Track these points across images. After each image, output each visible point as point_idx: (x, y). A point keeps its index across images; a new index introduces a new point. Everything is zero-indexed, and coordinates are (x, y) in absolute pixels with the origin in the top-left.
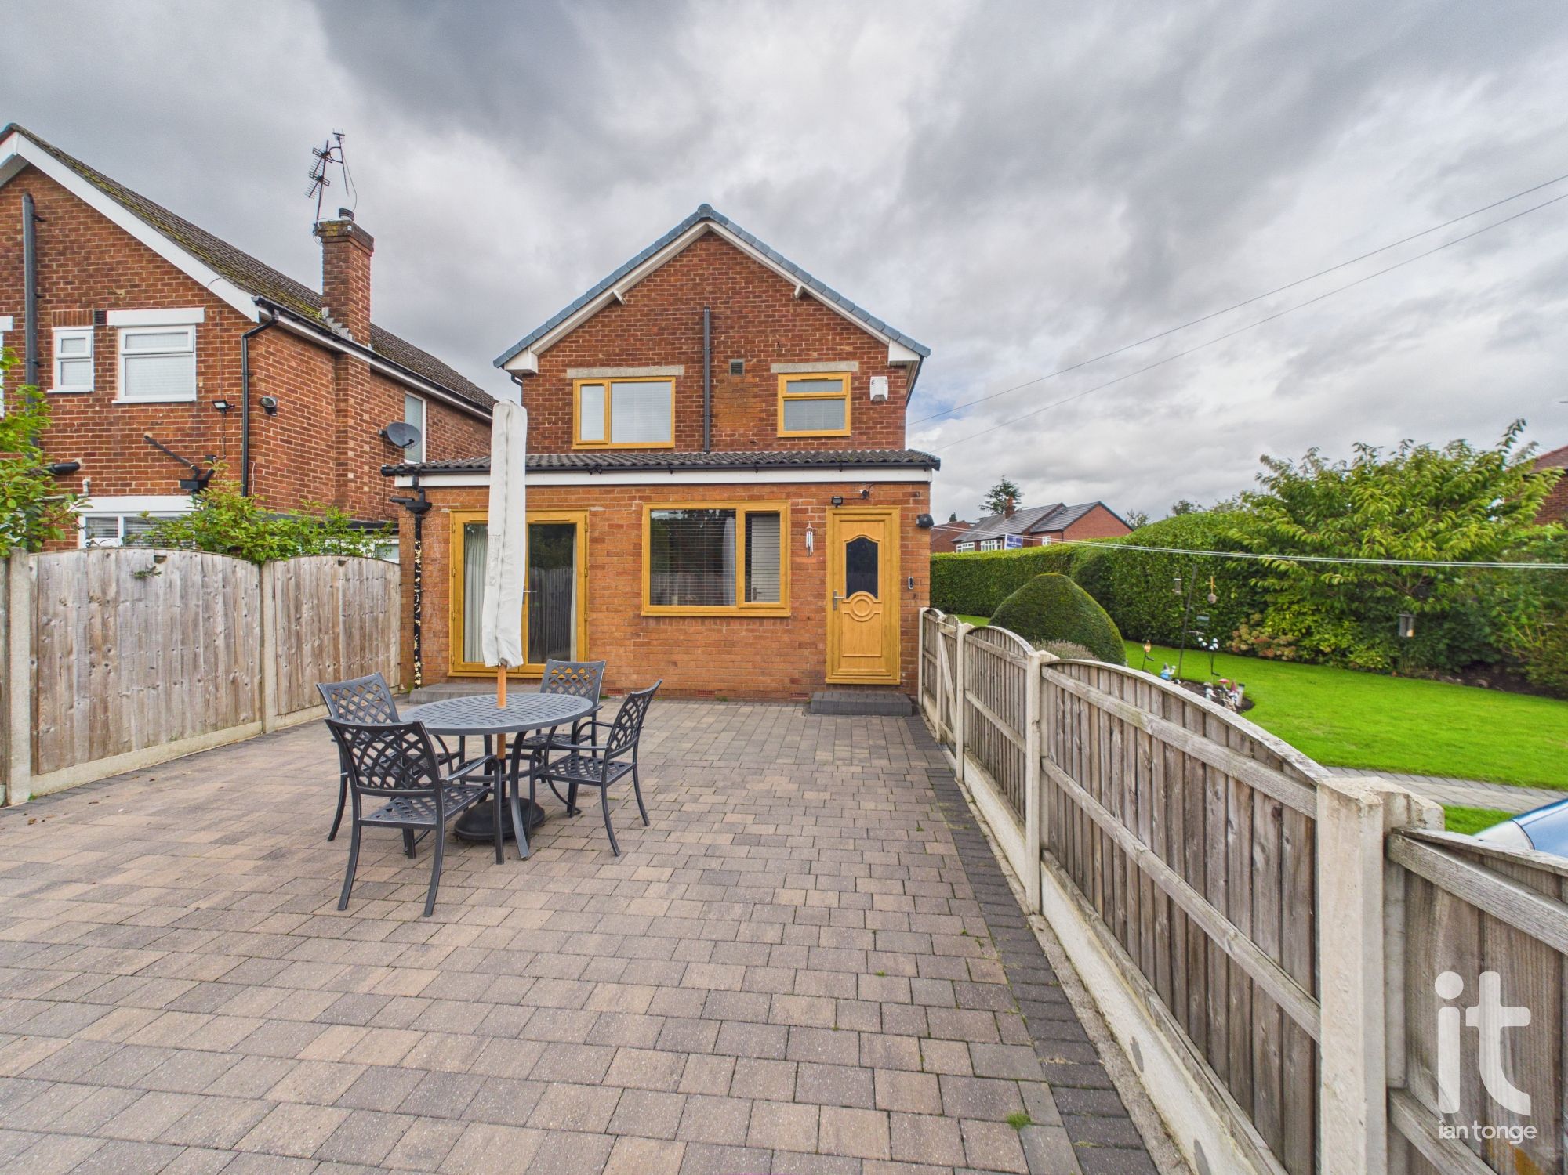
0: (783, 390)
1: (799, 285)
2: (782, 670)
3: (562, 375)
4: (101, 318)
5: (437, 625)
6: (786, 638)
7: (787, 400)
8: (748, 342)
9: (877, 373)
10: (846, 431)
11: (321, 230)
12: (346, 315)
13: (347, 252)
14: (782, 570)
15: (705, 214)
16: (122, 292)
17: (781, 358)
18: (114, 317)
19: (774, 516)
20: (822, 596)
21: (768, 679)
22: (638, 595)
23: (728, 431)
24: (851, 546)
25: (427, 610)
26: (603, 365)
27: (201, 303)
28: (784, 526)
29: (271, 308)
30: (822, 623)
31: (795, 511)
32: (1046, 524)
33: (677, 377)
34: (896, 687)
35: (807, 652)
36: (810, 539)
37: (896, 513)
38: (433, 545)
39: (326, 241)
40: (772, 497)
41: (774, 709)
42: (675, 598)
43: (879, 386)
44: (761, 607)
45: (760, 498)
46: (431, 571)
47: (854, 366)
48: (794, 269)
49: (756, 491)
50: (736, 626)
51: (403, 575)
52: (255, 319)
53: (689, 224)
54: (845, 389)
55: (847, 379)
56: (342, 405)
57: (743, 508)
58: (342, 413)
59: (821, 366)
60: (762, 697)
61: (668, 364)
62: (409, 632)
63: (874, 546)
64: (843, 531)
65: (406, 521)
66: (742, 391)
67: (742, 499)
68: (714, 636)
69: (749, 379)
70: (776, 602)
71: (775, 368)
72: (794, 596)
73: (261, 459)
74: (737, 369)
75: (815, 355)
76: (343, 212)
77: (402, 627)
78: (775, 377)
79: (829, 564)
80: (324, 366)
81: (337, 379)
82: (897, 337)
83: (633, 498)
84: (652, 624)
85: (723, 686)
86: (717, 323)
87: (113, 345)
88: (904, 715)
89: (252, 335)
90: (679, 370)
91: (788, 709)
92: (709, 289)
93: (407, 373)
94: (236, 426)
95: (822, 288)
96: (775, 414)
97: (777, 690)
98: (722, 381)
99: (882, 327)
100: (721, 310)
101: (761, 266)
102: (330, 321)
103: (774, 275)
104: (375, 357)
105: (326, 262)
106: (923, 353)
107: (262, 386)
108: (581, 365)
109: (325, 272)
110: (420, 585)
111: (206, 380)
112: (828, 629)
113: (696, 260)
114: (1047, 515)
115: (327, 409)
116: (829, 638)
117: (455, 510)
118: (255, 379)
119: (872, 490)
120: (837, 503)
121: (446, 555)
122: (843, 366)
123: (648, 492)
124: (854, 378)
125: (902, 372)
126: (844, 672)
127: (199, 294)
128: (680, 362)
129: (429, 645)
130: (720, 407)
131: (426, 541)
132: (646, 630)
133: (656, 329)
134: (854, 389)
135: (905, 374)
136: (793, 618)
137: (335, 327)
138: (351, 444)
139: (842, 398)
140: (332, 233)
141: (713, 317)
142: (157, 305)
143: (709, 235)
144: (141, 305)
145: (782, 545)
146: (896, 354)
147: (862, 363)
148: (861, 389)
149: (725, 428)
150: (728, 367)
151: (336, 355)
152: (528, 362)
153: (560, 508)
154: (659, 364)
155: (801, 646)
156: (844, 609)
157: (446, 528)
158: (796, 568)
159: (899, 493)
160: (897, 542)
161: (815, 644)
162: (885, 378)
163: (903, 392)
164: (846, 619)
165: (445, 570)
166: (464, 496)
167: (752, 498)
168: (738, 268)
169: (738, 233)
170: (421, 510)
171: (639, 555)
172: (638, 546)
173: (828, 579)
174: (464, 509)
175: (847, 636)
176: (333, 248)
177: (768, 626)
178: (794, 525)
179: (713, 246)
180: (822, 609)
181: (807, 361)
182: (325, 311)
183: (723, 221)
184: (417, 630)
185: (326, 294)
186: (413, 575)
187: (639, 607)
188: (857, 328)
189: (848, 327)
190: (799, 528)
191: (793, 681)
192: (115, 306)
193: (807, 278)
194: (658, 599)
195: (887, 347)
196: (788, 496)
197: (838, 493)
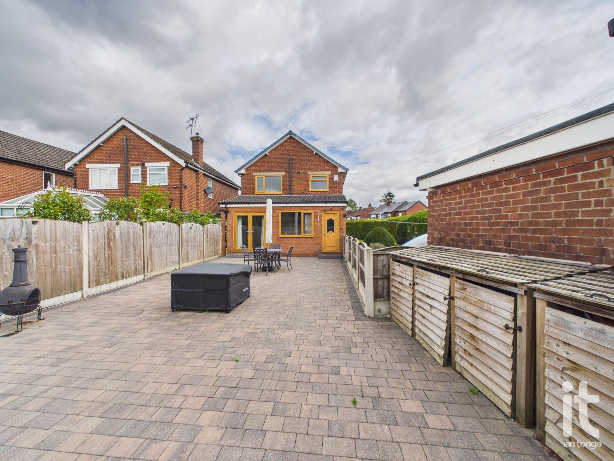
0: (311, 179)
1: (315, 152)
2: (312, 249)
3: (252, 175)
4: (143, 165)
5: (230, 239)
6: (313, 242)
7: (312, 181)
8: (301, 166)
9: (335, 175)
10: (328, 190)
11: (192, 139)
12: (198, 161)
13: (199, 145)
14: (312, 226)
15: (290, 133)
16: (148, 158)
17: (310, 170)
18: (146, 164)
19: (310, 214)
20: (321, 232)
21: (309, 252)
22: (278, 232)
23: (296, 189)
24: (328, 221)
25: (228, 236)
26: (263, 172)
27: (169, 161)
28: (313, 216)
29: (187, 163)
30: (321, 239)
31: (315, 213)
32: (401, 208)
33: (283, 175)
34: (338, 253)
35: (318, 245)
36: (318, 219)
37: (338, 213)
38: (229, 221)
39: (193, 142)
40: (310, 210)
41: (310, 258)
42: (286, 233)
43: (336, 178)
44: (307, 235)
45: (307, 210)
46: (229, 227)
47: (329, 172)
48: (314, 148)
49: (306, 208)
50: (301, 239)
51: (222, 228)
52: (184, 166)
53: (286, 135)
54: (327, 179)
55: (328, 176)
56: (198, 184)
57: (303, 212)
58: (197, 186)
59: (321, 173)
60: (307, 256)
61: (280, 171)
62: (224, 242)
63: (333, 221)
64: (326, 217)
65: (223, 215)
66: (300, 179)
67: (303, 210)
68: (296, 242)
69: (302, 176)
70: (311, 234)
71: (309, 173)
72: (315, 232)
73: (184, 199)
74: (299, 173)
75: (319, 169)
76: (197, 134)
77: (222, 240)
78: (309, 175)
79: (323, 225)
80: (194, 174)
81: (196, 177)
82: (341, 166)
83: (277, 210)
84: (282, 239)
85: (298, 253)
86: (293, 161)
87: (146, 171)
88: (340, 258)
89: (182, 169)
90: (283, 173)
91: (314, 258)
92: (291, 152)
93: (210, 174)
94: (178, 191)
95: (321, 153)
96: (309, 185)
97: (311, 254)
98: (295, 176)
99: (337, 163)
100: (294, 157)
101: (305, 146)
102: (194, 162)
103: (308, 148)
104: (204, 171)
105: (193, 147)
106: (347, 170)
107: (184, 182)
108: (257, 172)
109: (193, 150)
110: (227, 230)
111: (170, 180)
112: (323, 240)
113: (288, 144)
114: (401, 205)
115: (194, 185)
116: (323, 242)
117: (235, 212)
118: (182, 180)
119: (333, 208)
120: (325, 211)
121: (233, 223)
122: (327, 172)
123: (281, 208)
124: (329, 176)
125: (342, 174)
126: (326, 250)
127: (169, 159)
128: (283, 171)
129: (229, 244)
130: (294, 183)
131: (228, 220)
132: (280, 241)
133: (277, 162)
134: (329, 178)
135: (343, 175)
136: (315, 238)
137: (196, 164)
138: (200, 194)
139: (326, 181)
140: (195, 139)
141: (292, 159)
142: (158, 161)
143: (291, 137)
144: (153, 162)
145: (312, 220)
146: (340, 170)
147: (331, 172)
148: (331, 179)
149: (295, 189)
150: (296, 172)
151: (196, 171)
152: (243, 171)
153: (260, 212)
154: (278, 172)
155: (317, 244)
156: (327, 235)
157: (232, 217)
158: (315, 226)
159: (339, 209)
160: (338, 220)
161: (320, 244)
162: (337, 176)
163: (342, 179)
164: (327, 238)
165: (232, 227)
166: (237, 209)
167: (305, 210)
168: (299, 146)
169: (299, 138)
170: (226, 212)
171: (279, 223)
172: (278, 221)
173: (323, 229)
174: (237, 212)
175: (327, 242)
176: (195, 144)
177: (309, 239)
178: (315, 216)
179: (292, 141)
180: (321, 235)
181: (317, 171)
182: (193, 160)
183: (295, 135)
184: (226, 241)
185: (193, 155)
186: (225, 228)
187: (279, 235)
188: (330, 162)
189: (328, 162)
190: (316, 217)
191: (315, 252)
192: (147, 162)
193: (317, 150)
194: (283, 233)
195: (338, 168)
196: (313, 209)
197: (325, 209)
